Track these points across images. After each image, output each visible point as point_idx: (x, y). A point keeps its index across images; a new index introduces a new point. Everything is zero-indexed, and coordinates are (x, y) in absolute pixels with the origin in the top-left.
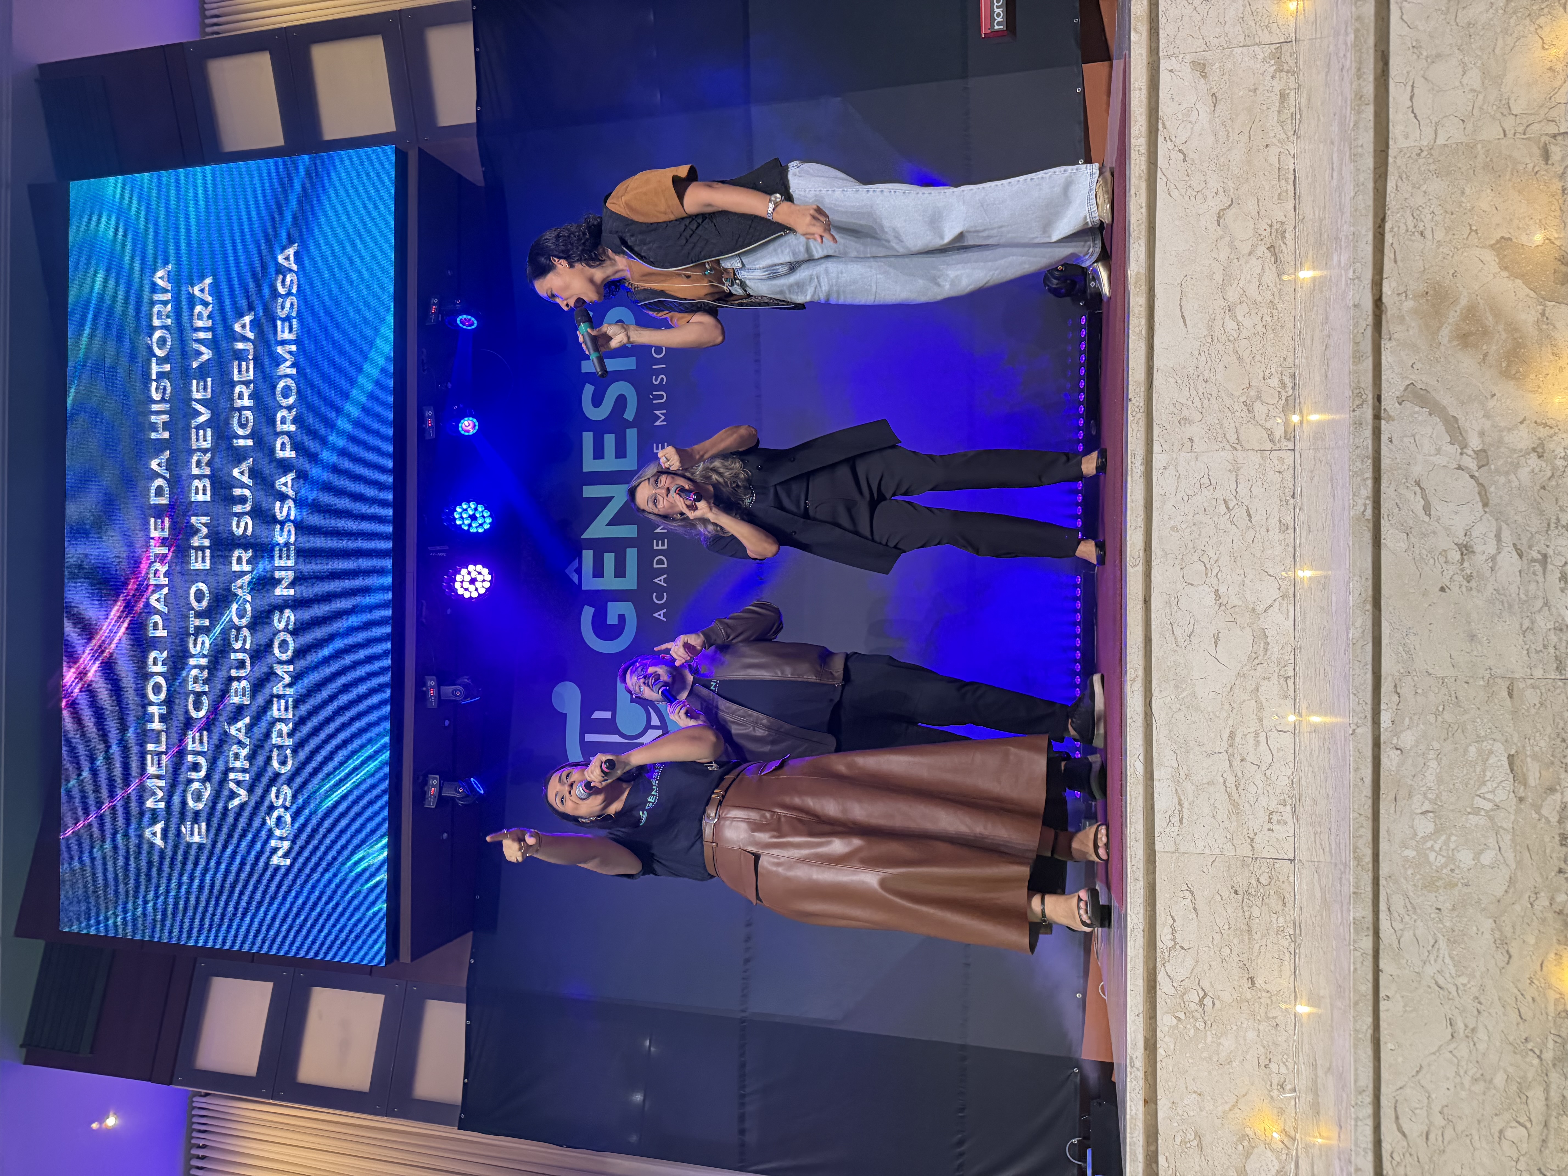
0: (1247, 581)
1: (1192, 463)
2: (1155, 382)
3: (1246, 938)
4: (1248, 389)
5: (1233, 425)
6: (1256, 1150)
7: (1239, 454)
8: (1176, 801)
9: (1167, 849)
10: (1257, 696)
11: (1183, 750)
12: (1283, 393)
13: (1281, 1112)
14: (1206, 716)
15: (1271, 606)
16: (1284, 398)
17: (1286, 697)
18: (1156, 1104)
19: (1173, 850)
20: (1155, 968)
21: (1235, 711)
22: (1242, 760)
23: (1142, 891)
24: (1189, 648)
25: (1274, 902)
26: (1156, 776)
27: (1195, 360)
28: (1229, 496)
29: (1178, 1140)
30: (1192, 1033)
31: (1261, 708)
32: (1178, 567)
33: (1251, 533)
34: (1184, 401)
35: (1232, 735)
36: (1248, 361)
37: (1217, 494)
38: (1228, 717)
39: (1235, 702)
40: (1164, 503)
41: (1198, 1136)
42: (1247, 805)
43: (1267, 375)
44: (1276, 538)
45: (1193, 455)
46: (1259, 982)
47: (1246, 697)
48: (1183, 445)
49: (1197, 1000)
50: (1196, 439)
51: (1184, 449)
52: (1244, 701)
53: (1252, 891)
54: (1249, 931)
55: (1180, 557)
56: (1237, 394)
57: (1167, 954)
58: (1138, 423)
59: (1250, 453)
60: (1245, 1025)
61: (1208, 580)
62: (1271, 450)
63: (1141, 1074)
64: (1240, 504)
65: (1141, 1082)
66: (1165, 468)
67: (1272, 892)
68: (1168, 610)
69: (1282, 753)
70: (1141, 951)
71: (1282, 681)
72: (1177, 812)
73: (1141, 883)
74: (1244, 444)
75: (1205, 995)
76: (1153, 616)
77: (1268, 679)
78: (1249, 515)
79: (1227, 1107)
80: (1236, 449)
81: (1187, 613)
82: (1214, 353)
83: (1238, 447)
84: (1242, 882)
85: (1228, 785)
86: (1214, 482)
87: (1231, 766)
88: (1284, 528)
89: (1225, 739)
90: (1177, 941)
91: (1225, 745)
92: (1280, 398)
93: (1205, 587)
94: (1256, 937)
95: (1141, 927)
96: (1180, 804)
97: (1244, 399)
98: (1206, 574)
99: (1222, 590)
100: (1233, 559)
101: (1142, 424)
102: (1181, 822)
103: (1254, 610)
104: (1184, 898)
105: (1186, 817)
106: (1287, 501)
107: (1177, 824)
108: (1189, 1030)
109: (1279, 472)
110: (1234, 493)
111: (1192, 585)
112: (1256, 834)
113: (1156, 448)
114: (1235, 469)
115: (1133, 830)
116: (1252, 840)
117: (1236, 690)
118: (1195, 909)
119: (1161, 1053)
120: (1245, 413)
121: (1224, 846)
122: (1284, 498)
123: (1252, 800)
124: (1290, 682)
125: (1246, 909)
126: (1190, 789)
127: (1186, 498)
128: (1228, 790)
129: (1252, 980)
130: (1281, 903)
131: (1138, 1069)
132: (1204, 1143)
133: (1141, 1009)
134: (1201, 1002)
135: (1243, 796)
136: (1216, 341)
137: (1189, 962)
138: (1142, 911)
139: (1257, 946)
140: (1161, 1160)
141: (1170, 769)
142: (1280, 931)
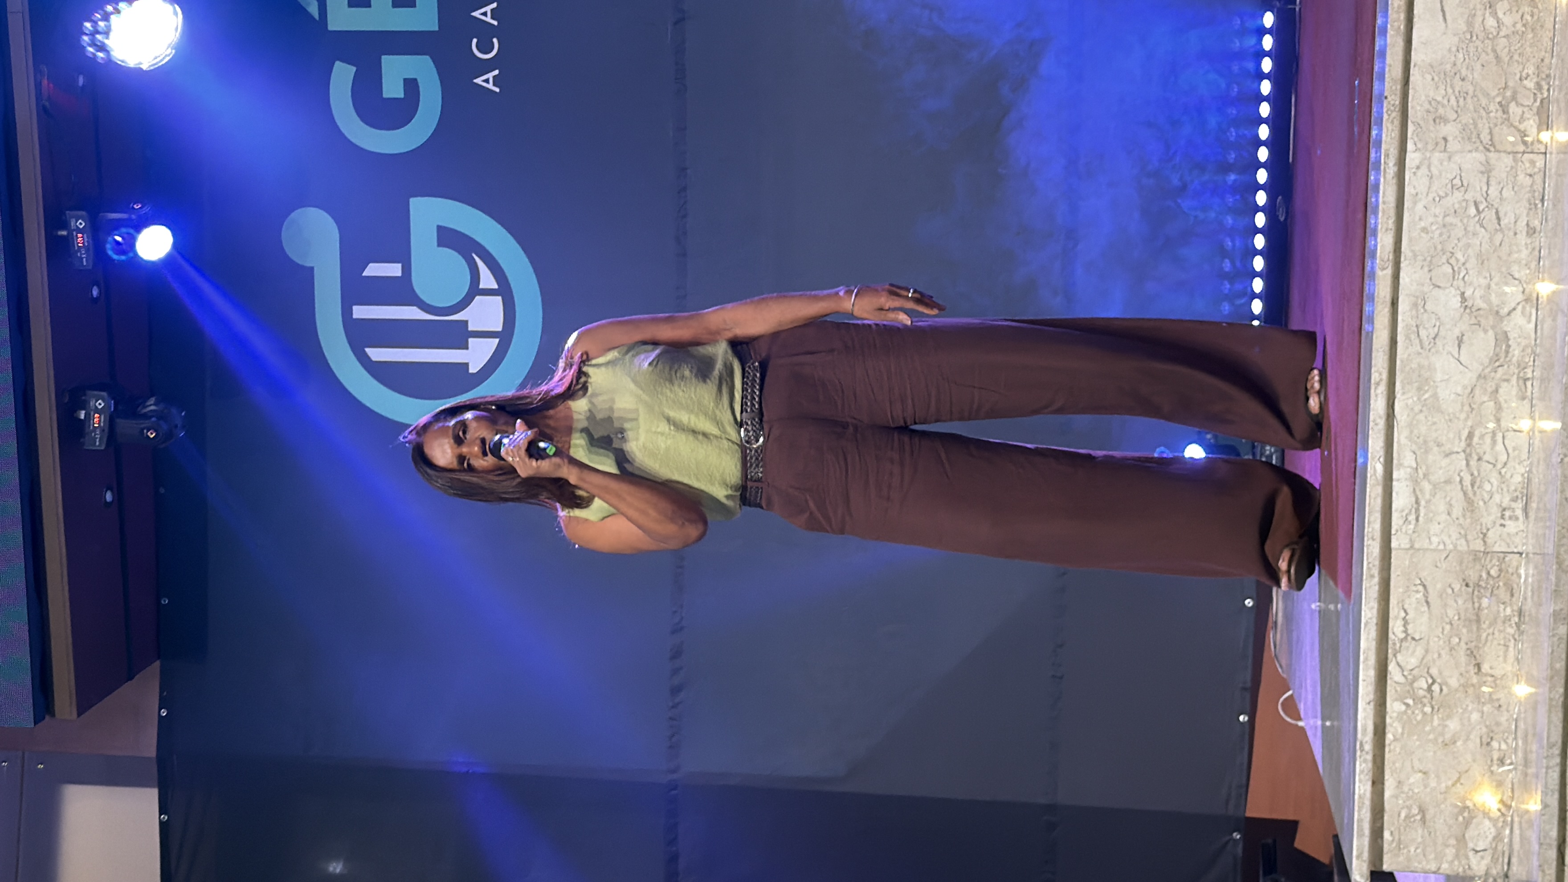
0: (1493, 285)
1: (1445, 163)
2: (1412, 79)
3: (1475, 628)
4: (1504, 89)
5: (1487, 125)
6: (1475, 821)
7: (1492, 155)
8: (1413, 499)
9: (1403, 546)
10: (1496, 398)
11: (1422, 450)
12: (1539, 95)
13: (1499, 784)
14: (1447, 417)
15: (1514, 309)
16: (1539, 100)
17: (1524, 398)
18: (1383, 784)
19: (1408, 546)
20: (1386, 658)
21: (1474, 412)
22: (1479, 459)
23: (1377, 588)
24: (1433, 350)
25: (1503, 594)
26: (1395, 476)
27: (1453, 58)
28: (1480, 198)
29: (1403, 815)
30: (1419, 718)
31: (1499, 408)
32: (1426, 269)
33: (1498, 237)
34: (1439, 99)
35: (1470, 436)
36: (1506, 59)
37: (1469, 196)
38: (1468, 417)
39: (1474, 404)
40: (1415, 203)
41: (1422, 811)
42: (1481, 503)
43: (1524, 75)
44: (1523, 242)
45: (1446, 155)
46: (1485, 668)
47: (1485, 399)
48: (1437, 144)
49: (1425, 686)
50: (1450, 138)
51: (1438, 148)
52: (1484, 402)
53: (1483, 584)
54: (1478, 621)
55: (1429, 259)
56: (1494, 93)
57: (1398, 645)
58: (1392, 122)
59: (1503, 154)
60: (1470, 708)
61: (1455, 283)
62: (1524, 153)
63: (1369, 757)
64: (1490, 206)
65: (1370, 765)
66: (1418, 168)
67: (1501, 584)
68: (1414, 312)
69: (1516, 452)
70: (1374, 643)
71: (1521, 382)
72: (1413, 510)
73: (1376, 580)
74: (1496, 144)
75: (1434, 682)
76: (1400, 318)
77: (1507, 380)
78: (1499, 219)
79: (1450, 783)
80: (1488, 150)
81: (1433, 316)
82: (1472, 49)
83: (1492, 149)
84: (1472, 575)
85: (1464, 484)
86: (1465, 184)
87: (1468, 465)
88: (1531, 231)
89: (1463, 438)
90: (1409, 632)
91: (1463, 444)
92: (1535, 101)
93: (1452, 289)
94: (1484, 626)
95: (1375, 621)
96: (1417, 502)
97: (1498, 99)
98: (1454, 277)
99: (1468, 294)
100: (1480, 262)
101: (1397, 122)
102: (1417, 519)
103: (1497, 312)
104: (1417, 592)
105: (1422, 515)
106: (1536, 205)
107: (1414, 522)
108: (1417, 715)
109: (1530, 175)
110: (1485, 195)
111: (1439, 287)
112: (1488, 530)
113: (1410, 146)
114: (1487, 171)
115: (1370, 530)
116: (1485, 535)
117: (1477, 392)
118: (1427, 602)
119: (1389, 737)
120: (1500, 113)
121: (1458, 542)
122: (1532, 202)
123: (1486, 497)
124: (1529, 384)
125: (1476, 600)
126: (1427, 486)
127: (1437, 199)
128: (1464, 488)
129: (1478, 666)
130: (1509, 594)
131: (1367, 753)
132: (1428, 817)
133: (1372, 697)
134: (1429, 689)
135: (1478, 493)
136: (1474, 38)
137: (1420, 651)
138: (1376, 606)
139: (1484, 635)
140: (1387, 835)
141: (1409, 470)
142: (1507, 619)
